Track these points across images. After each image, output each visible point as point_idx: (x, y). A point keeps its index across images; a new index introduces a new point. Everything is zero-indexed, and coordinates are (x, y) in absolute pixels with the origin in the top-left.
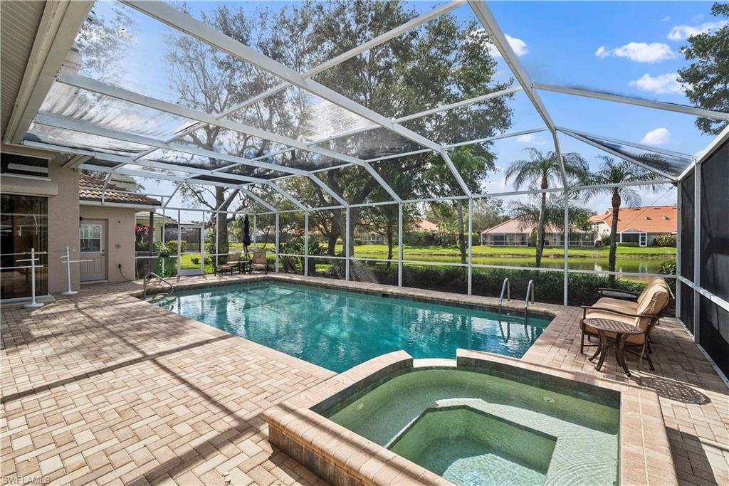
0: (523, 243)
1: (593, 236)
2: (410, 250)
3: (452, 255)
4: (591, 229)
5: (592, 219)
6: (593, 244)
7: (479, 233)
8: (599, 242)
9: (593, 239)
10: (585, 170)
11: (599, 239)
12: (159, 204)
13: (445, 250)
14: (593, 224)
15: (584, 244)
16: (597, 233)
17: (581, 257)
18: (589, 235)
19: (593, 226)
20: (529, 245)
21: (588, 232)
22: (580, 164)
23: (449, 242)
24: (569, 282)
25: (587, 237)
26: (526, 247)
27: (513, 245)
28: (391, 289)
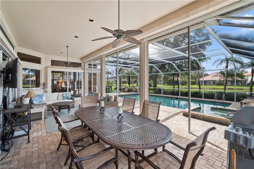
0: (214, 84)
1: (246, 81)
2: (169, 86)
3: (186, 88)
4: (245, 78)
5: (245, 74)
6: (246, 84)
7: (196, 80)
8: (249, 83)
9: (246, 82)
10: (242, 61)
11: (249, 82)
12: (110, 73)
13: (182, 86)
14: (246, 76)
15: (242, 84)
16: (247, 80)
17: (240, 89)
18: (244, 81)
19: (246, 77)
20: (217, 85)
21: (244, 79)
22: (240, 60)
23: (184, 83)
24: (236, 96)
25: (243, 81)
26: (216, 86)
27: (210, 84)
28: (178, 97)
